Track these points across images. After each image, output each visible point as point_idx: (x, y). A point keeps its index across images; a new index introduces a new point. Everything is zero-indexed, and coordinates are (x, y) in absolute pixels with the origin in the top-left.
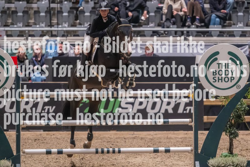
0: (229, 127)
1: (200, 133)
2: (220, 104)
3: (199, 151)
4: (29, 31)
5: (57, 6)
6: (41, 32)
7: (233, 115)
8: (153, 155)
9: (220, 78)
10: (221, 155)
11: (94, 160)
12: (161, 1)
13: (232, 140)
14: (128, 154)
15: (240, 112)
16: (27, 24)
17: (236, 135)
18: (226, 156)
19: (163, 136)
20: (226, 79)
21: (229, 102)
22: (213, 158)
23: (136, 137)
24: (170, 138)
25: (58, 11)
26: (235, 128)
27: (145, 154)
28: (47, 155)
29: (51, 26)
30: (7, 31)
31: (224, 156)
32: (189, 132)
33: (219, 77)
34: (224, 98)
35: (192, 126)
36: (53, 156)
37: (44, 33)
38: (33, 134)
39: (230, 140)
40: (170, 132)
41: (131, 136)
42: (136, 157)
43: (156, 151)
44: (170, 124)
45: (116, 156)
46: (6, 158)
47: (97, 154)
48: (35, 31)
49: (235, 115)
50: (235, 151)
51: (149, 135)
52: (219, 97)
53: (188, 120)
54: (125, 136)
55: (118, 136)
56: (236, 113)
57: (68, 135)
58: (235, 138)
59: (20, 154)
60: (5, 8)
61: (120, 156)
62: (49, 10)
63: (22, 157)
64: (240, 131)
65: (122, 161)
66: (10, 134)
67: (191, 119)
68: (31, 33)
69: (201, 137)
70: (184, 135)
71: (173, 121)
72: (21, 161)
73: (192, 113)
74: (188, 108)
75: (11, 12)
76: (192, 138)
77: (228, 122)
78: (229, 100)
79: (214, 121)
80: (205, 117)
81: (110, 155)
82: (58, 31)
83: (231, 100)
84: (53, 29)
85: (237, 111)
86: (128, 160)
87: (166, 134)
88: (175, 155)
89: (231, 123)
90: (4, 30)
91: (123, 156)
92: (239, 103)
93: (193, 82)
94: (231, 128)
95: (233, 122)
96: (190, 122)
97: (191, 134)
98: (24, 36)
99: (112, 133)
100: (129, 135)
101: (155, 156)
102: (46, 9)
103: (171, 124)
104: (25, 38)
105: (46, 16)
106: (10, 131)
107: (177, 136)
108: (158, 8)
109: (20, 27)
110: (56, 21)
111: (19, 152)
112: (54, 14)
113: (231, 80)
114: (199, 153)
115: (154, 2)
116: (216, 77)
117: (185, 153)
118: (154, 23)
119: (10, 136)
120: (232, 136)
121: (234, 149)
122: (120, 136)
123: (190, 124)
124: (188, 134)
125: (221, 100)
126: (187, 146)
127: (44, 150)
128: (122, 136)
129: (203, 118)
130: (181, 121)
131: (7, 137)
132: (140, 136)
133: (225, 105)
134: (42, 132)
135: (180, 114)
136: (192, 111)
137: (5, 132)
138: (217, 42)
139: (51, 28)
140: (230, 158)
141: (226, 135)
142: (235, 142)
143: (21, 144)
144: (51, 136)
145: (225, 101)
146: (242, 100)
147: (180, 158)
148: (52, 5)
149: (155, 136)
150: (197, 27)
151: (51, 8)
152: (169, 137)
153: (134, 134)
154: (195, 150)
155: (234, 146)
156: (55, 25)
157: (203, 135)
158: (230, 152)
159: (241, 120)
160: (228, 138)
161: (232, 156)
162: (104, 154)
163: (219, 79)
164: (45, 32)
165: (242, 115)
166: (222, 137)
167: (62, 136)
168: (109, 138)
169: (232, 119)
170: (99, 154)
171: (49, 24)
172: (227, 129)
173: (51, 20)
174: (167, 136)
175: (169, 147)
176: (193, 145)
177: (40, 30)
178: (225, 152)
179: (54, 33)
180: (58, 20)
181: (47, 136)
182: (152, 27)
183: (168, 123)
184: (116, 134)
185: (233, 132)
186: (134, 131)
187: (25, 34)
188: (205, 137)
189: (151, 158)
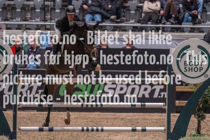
0: (197, 110)
1: (172, 115)
2: (190, 90)
3: (171, 131)
4: (26, 25)
5: (51, 4)
6: (36, 25)
7: (201, 100)
8: (131, 133)
9: (191, 68)
10: (190, 135)
11: (80, 137)
12: (140, 1)
13: (200, 122)
14: (110, 132)
15: (207, 98)
16: (24, 19)
17: (204, 118)
18: (194, 136)
19: (140, 117)
20: (196, 69)
21: (198, 89)
22: (183, 137)
23: (117, 117)
24: (147, 119)
25: (51, 8)
26: (202, 112)
27: (124, 132)
28: (39, 132)
29: (45, 21)
30: (7, 25)
31: (193, 135)
32: (163, 114)
33: (189, 68)
34: (193, 85)
35: (165, 109)
36: (45, 133)
37: (39, 27)
38: (28, 114)
39: (198, 122)
40: (146, 114)
41: (113, 117)
42: (117, 135)
43: (134, 130)
44: (146, 107)
45: (99, 134)
46: (4, 134)
47: (83, 132)
48: (31, 25)
49: (203, 100)
50: (202, 131)
51: (128, 116)
52: (189, 84)
53: (162, 104)
54: (108, 117)
55: (101, 117)
56: (204, 99)
57: (58, 115)
58: (203, 120)
59: (16, 131)
60: (6, 5)
61: (103, 134)
62: (43, 7)
63: (18, 133)
64: (207, 114)
65: (104, 138)
66: (8, 113)
67: (164, 103)
68: (28, 27)
69: (173, 118)
70: (159, 117)
71: (149, 105)
72: (17, 137)
73: (166, 98)
74: (162, 94)
75: (10, 8)
76: (166, 119)
77: (197, 106)
78: (198, 87)
79: (184, 105)
80: (177, 102)
81: (94, 133)
82: (51, 25)
83: (200, 87)
84: (46, 23)
85: (205, 97)
86: (110, 138)
87: (142, 115)
88: (150, 134)
89: (199, 107)
90: (5, 24)
91: (105, 134)
92: (207, 90)
93: (167, 71)
94: (200, 111)
95: (201, 106)
96: (164, 106)
97: (165, 116)
98: (22, 29)
99: (96, 114)
100: (111, 116)
101: (133, 135)
102: (41, 6)
103: (148, 107)
104: (23, 31)
105: (41, 12)
106: (8, 111)
107: (152, 118)
108: (138, 7)
109: (18, 21)
110: (49, 17)
111: (16, 129)
112: (48, 10)
113: (200, 70)
114: (172, 132)
115: (134, 2)
116: (187, 67)
117: (159, 132)
118: (134, 20)
119: (8, 115)
120: (200, 118)
121: (201, 130)
122: (103, 117)
123: (164, 108)
124: (162, 116)
125: (191, 87)
126: (160, 126)
127: (37, 128)
128: (105, 117)
129: (175, 102)
130: (156, 104)
131: (6, 116)
132: (121, 117)
133: (195, 92)
134: (35, 112)
135: (155, 98)
136: (166, 96)
137: (4, 112)
138: (189, 37)
139: (45, 22)
140: (198, 137)
141: (194, 117)
142: (202, 124)
143: (17, 122)
144: (44, 115)
145: (195, 88)
146: (209, 87)
147: (155, 136)
148: (47, 3)
149: (133, 117)
150: (172, 24)
151: (45, 6)
152: (145, 118)
153: (115, 115)
154: (167, 130)
155: (202, 127)
156: (49, 20)
157: (175, 117)
158: (198, 132)
159: (208, 104)
160: (196, 120)
161: (200, 136)
162: (89, 132)
163: (189, 69)
164: (39, 25)
165: (209, 100)
166: (191, 119)
167: (53, 116)
168: (93, 119)
169: (200, 103)
170: (85, 132)
171: (44, 19)
172: (196, 112)
173: (45, 15)
174: (143, 117)
175: (145, 127)
176: (166, 126)
177: (36, 24)
178: (194, 132)
179: (48, 27)
180: (51, 16)
181: (40, 116)
182: (132, 23)
183: (145, 106)
184: (100, 115)
185: (201, 115)
186: (115, 112)
187: (23, 27)
188: (176, 119)
189: (130, 136)
